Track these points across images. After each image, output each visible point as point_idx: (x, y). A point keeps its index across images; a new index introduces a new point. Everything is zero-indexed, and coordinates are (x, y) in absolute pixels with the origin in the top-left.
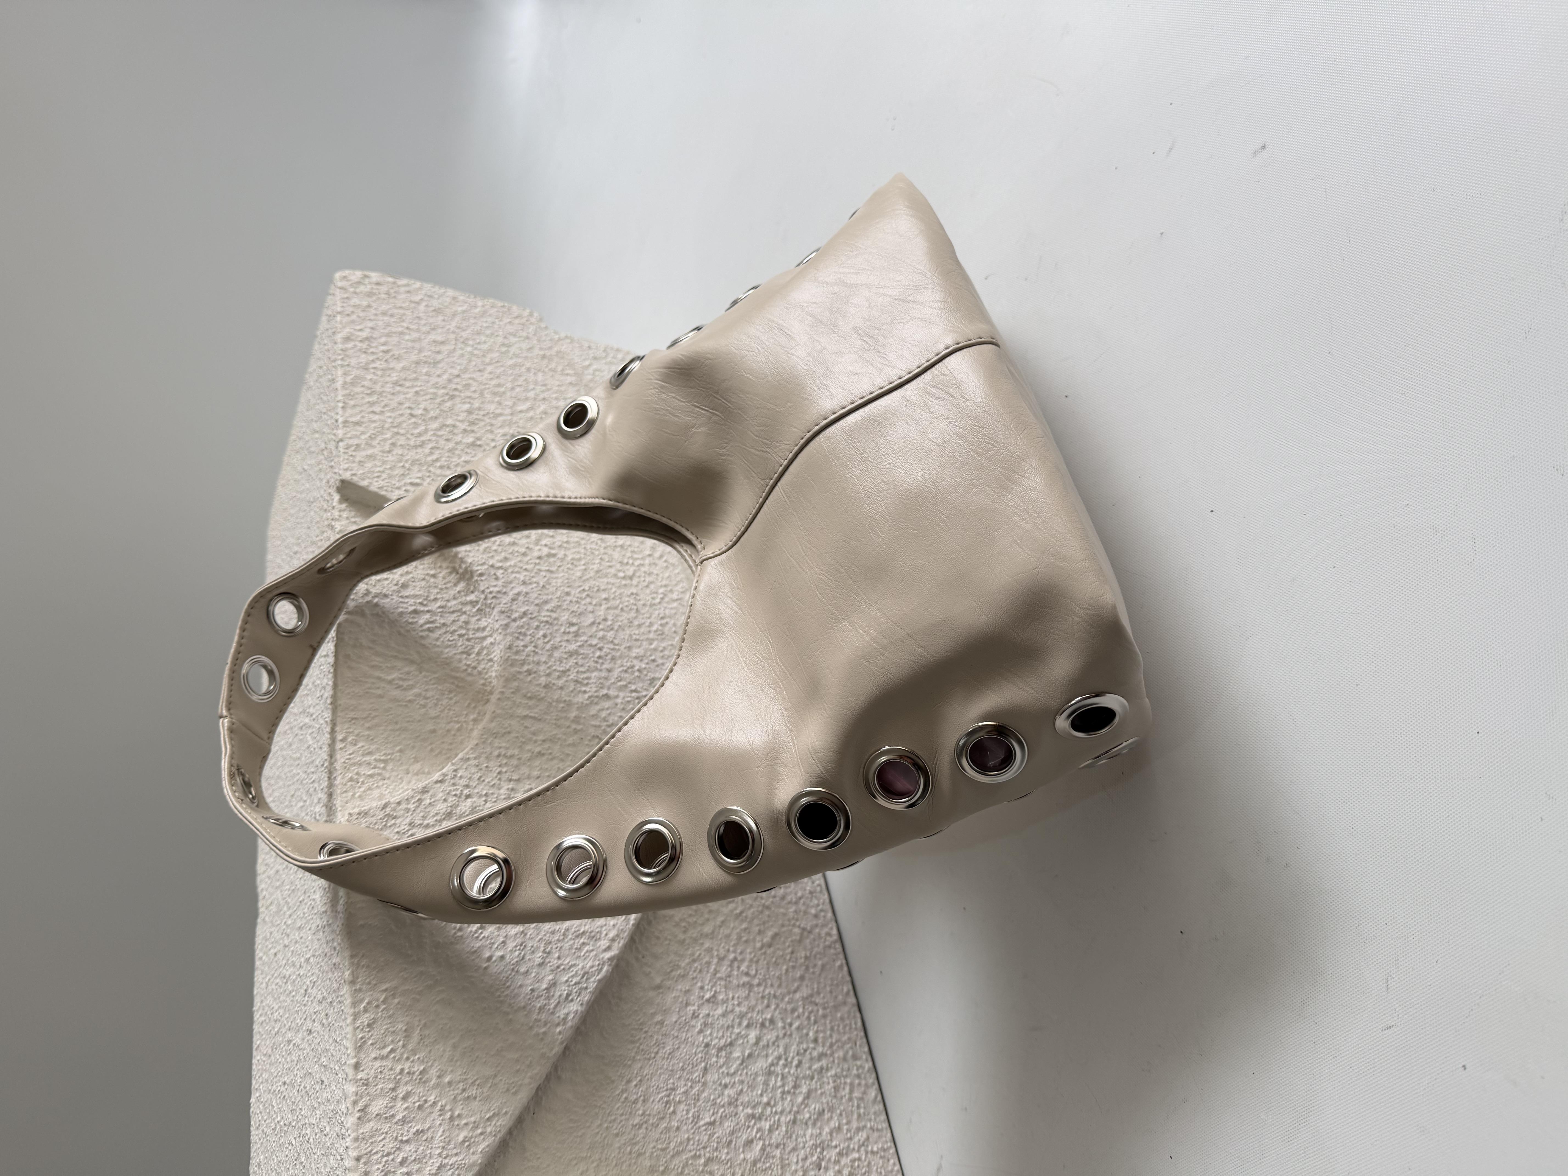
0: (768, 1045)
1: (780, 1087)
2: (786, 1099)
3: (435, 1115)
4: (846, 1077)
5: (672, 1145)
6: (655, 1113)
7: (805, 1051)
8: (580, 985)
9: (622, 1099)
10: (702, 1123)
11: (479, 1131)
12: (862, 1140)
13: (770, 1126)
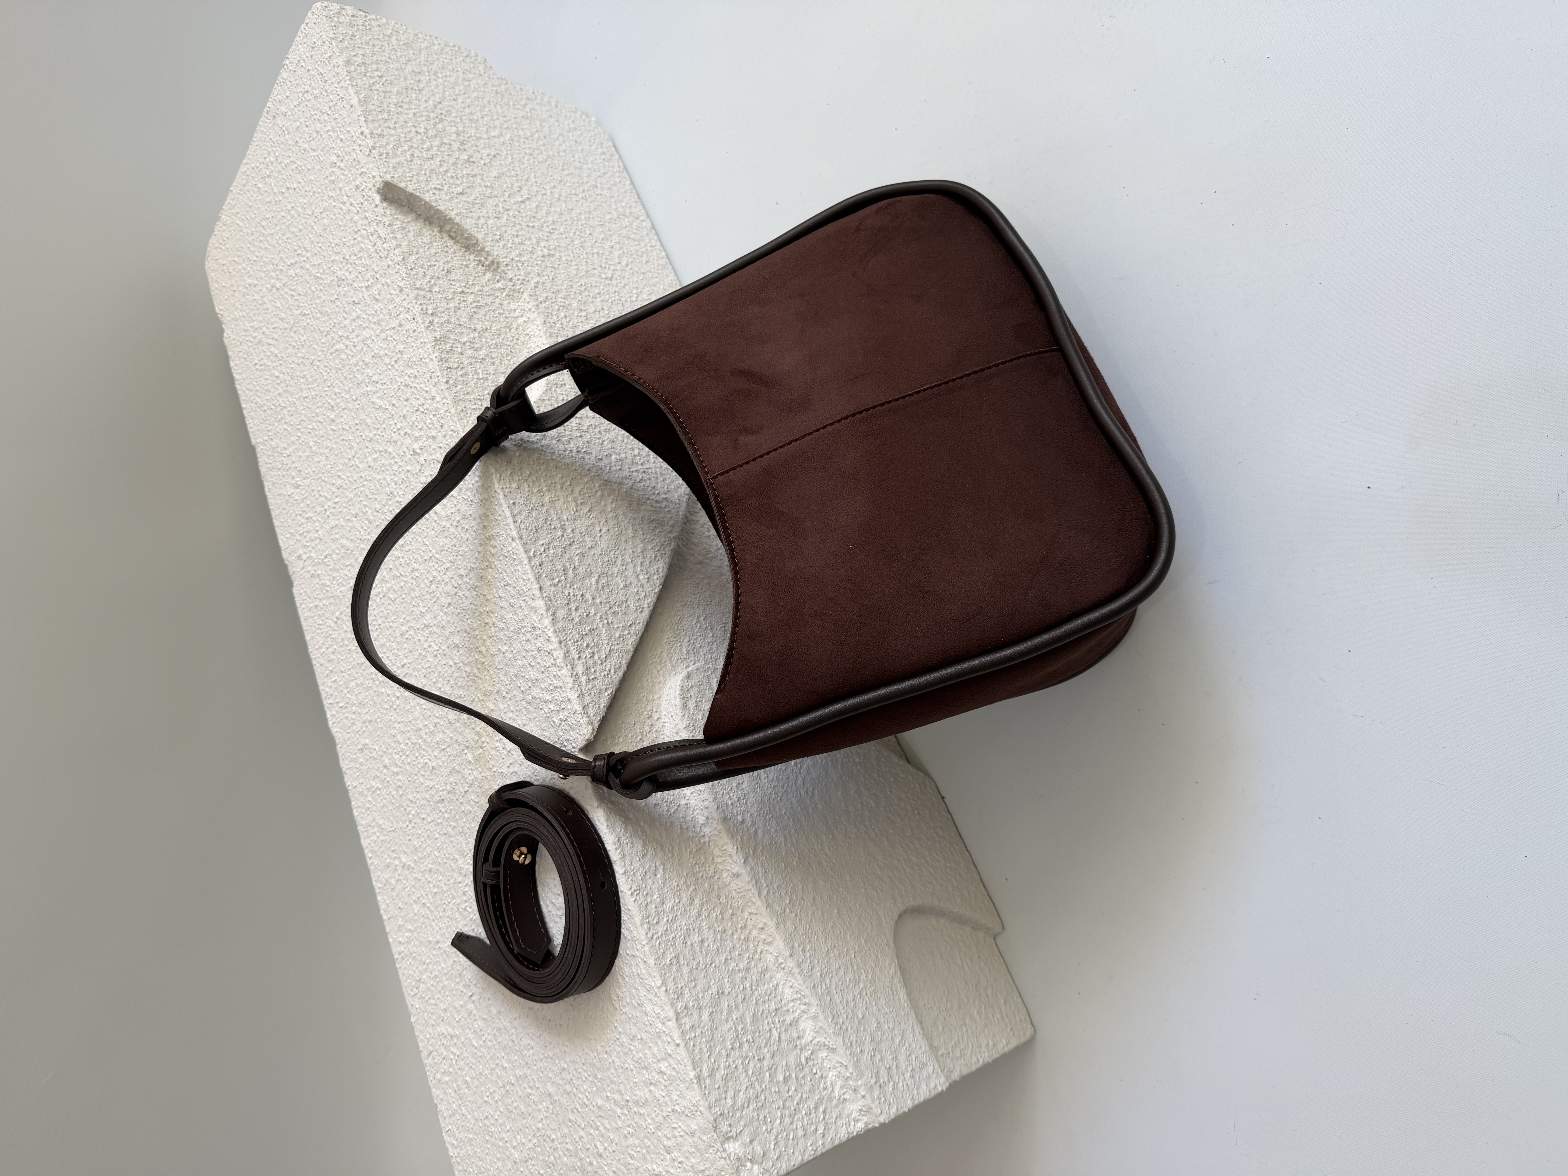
3: (598, 620)
11: (626, 632)
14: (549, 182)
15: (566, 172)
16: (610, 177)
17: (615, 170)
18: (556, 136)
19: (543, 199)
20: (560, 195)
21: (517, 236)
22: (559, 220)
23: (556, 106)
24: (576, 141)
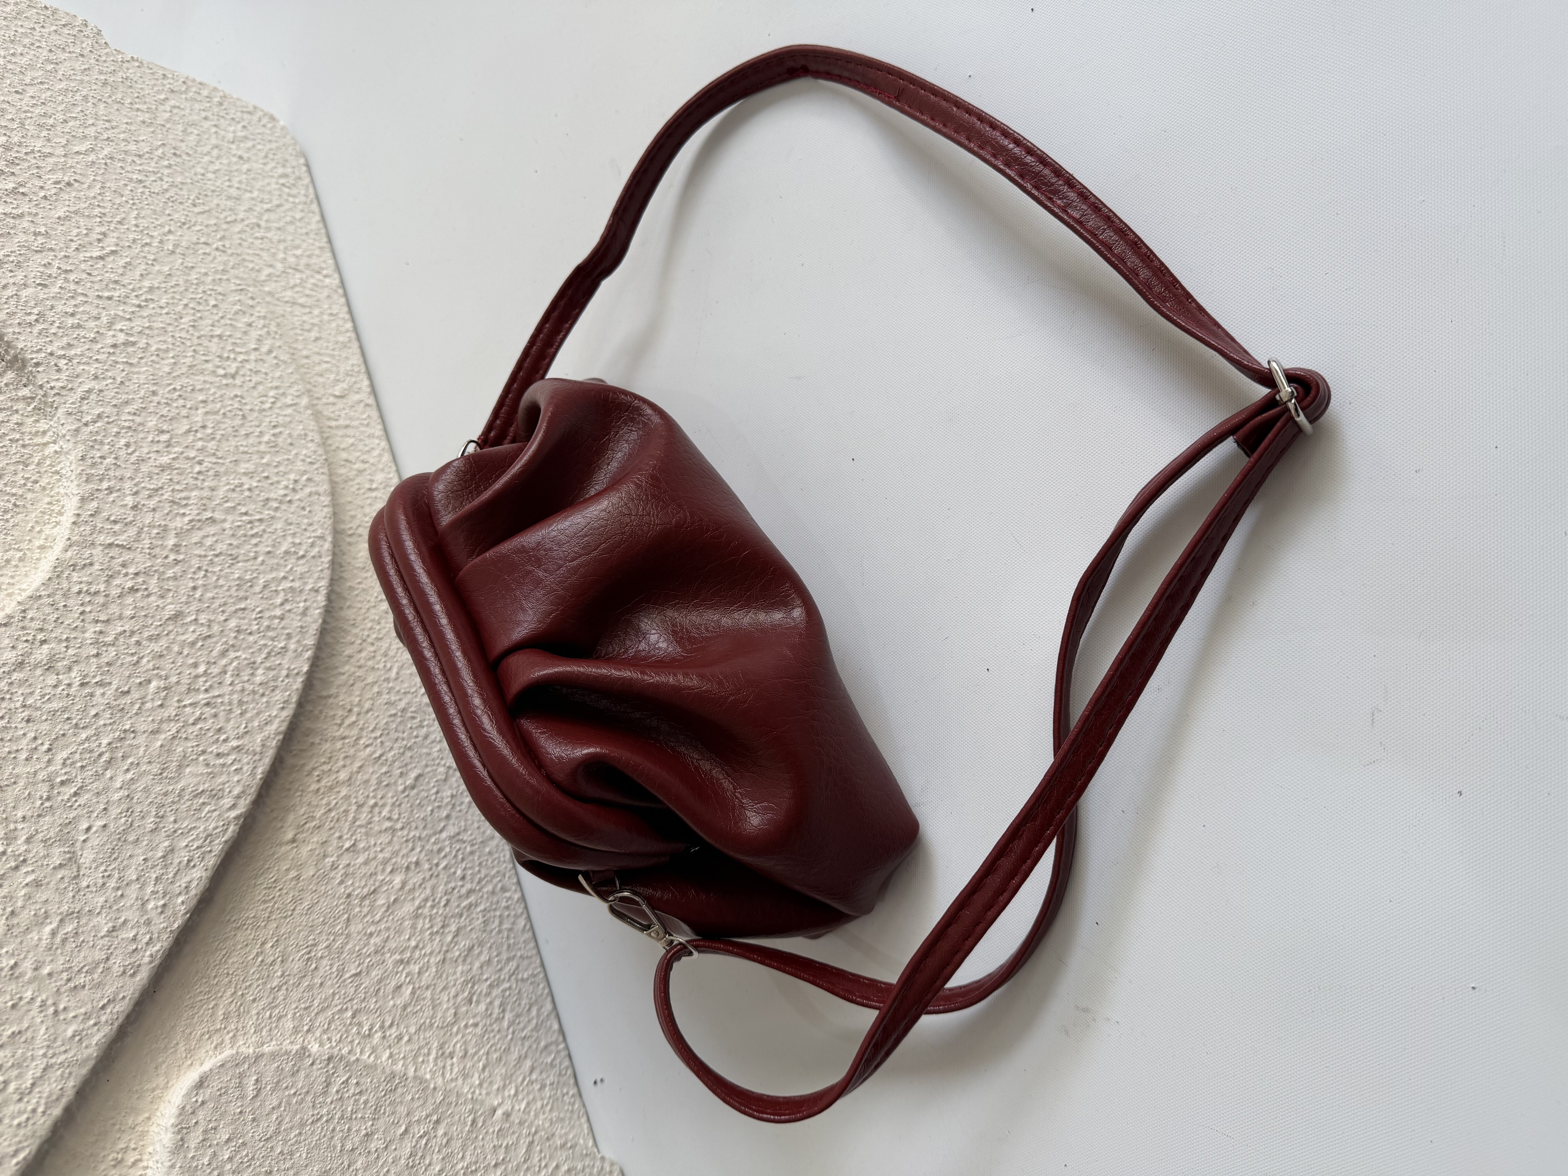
0: (414, 889)
1: (429, 929)
2: (435, 939)
3: (34, 1012)
4: (495, 910)
5: (316, 1003)
6: (295, 971)
7: (454, 889)
8: (203, 849)
9: (258, 963)
10: (347, 975)
11: (92, 1022)
12: (513, 968)
13: (420, 969)
14: (162, 226)
15: (197, 210)
16: (285, 212)
17: (297, 200)
18: (206, 149)
19: (142, 251)
20: (176, 246)
21: (72, 315)
22: (163, 285)
23: (221, 104)
24: (241, 157)
